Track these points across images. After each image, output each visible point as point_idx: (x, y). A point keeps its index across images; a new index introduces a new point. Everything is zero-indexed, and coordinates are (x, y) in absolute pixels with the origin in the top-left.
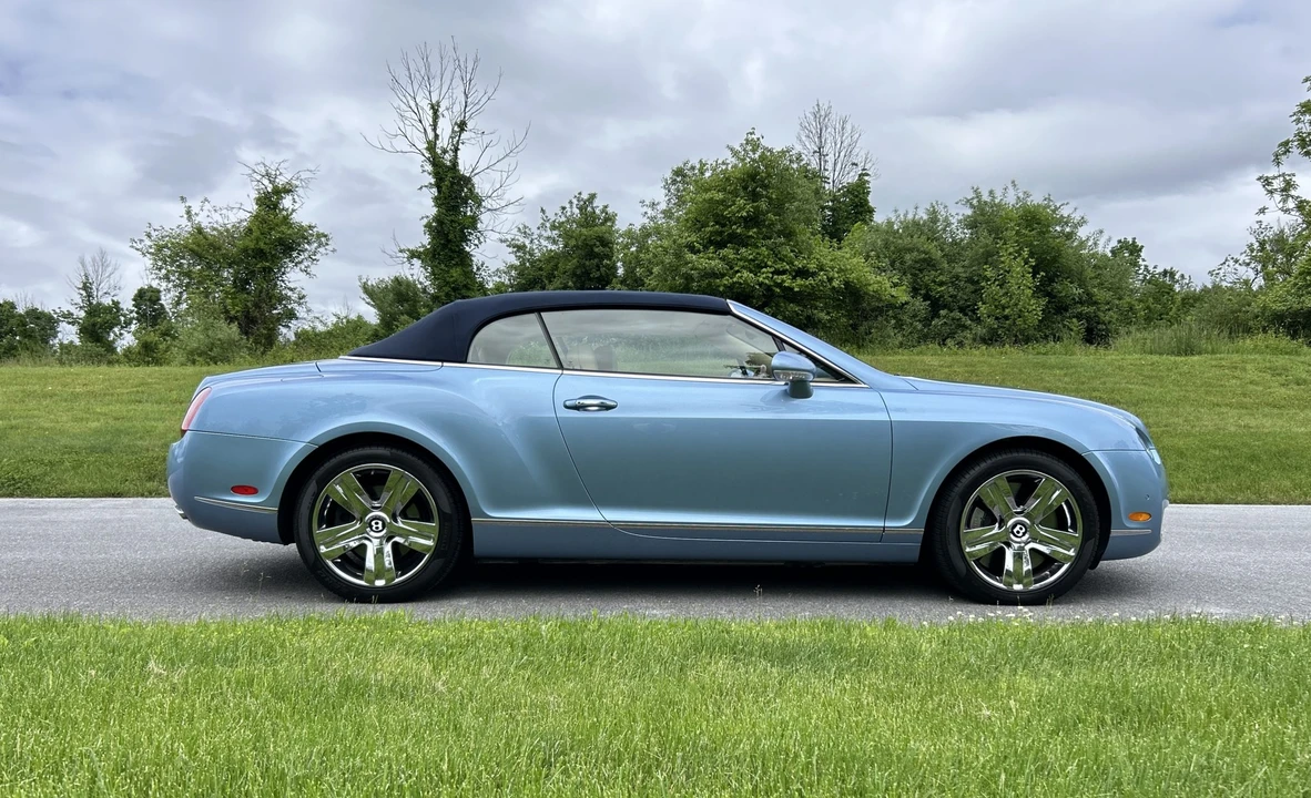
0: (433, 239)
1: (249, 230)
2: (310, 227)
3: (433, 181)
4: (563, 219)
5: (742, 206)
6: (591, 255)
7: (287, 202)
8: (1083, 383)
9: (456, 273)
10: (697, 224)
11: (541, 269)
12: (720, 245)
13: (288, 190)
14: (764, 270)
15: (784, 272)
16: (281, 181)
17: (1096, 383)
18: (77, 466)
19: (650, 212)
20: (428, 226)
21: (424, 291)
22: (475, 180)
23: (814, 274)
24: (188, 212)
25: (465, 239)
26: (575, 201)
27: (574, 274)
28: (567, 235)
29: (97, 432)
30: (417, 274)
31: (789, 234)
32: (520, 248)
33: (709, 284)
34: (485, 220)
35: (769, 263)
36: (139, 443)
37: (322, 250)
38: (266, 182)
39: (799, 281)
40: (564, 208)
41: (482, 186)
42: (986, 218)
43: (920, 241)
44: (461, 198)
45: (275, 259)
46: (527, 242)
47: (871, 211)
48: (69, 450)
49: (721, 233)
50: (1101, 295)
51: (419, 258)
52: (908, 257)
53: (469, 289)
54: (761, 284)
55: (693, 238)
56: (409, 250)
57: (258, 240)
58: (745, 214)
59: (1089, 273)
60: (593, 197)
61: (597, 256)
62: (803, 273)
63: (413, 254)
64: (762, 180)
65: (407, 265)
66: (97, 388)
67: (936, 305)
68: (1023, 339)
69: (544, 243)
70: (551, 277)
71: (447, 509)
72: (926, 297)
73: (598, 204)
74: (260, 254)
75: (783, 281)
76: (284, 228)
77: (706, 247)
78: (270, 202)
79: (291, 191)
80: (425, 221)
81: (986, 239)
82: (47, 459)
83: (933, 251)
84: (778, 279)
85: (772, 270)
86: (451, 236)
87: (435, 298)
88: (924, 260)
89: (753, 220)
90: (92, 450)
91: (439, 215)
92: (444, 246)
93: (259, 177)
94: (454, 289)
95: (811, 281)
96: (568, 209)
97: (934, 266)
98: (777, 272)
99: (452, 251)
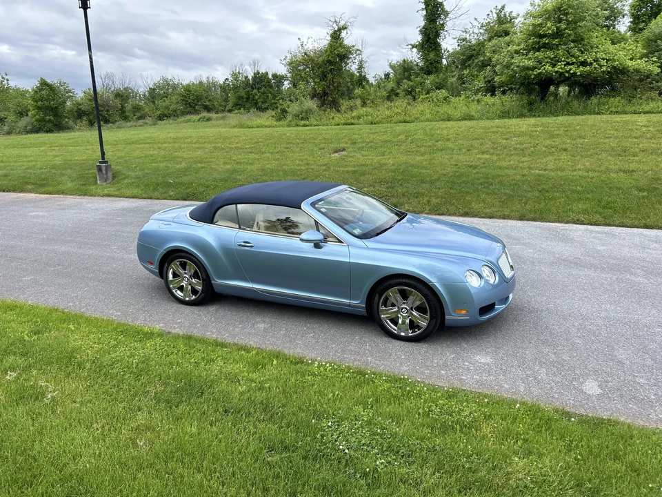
0: (423, 37)
2: (353, 46)
3: (424, 7)
5: (550, 27)
7: (343, 34)
9: (432, 55)
10: (528, 37)
11: (474, 50)
12: (538, 49)
13: (345, 28)
14: (560, 63)
15: (573, 64)
16: (342, 24)
20: (421, 31)
21: (417, 65)
22: (444, 3)
23: (591, 64)
25: (438, 35)
26: (494, 11)
30: (414, 56)
31: (578, 40)
32: (464, 40)
33: (526, 74)
34: (449, 25)
35: (563, 59)
38: (335, 25)
39: (581, 69)
40: (488, 15)
41: (447, 7)
44: (438, 14)
46: (467, 36)
49: (538, 43)
51: (416, 47)
54: (557, 72)
56: (411, 45)
58: (550, 32)
60: (503, 7)
62: (584, 64)
63: (413, 47)
64: (565, 10)
65: (410, 52)
71: (204, 276)
73: (507, 10)
74: (330, 62)
75: (570, 70)
76: (340, 49)
78: (336, 36)
79: (346, 28)
80: (419, 29)
84: (568, 68)
85: (565, 63)
86: (431, 36)
87: (422, 69)
89: (558, 34)
91: (425, 25)
92: (428, 41)
93: (331, 24)
94: (431, 64)
95: (588, 68)
96: (491, 15)
98: (568, 64)
99: (431, 43)
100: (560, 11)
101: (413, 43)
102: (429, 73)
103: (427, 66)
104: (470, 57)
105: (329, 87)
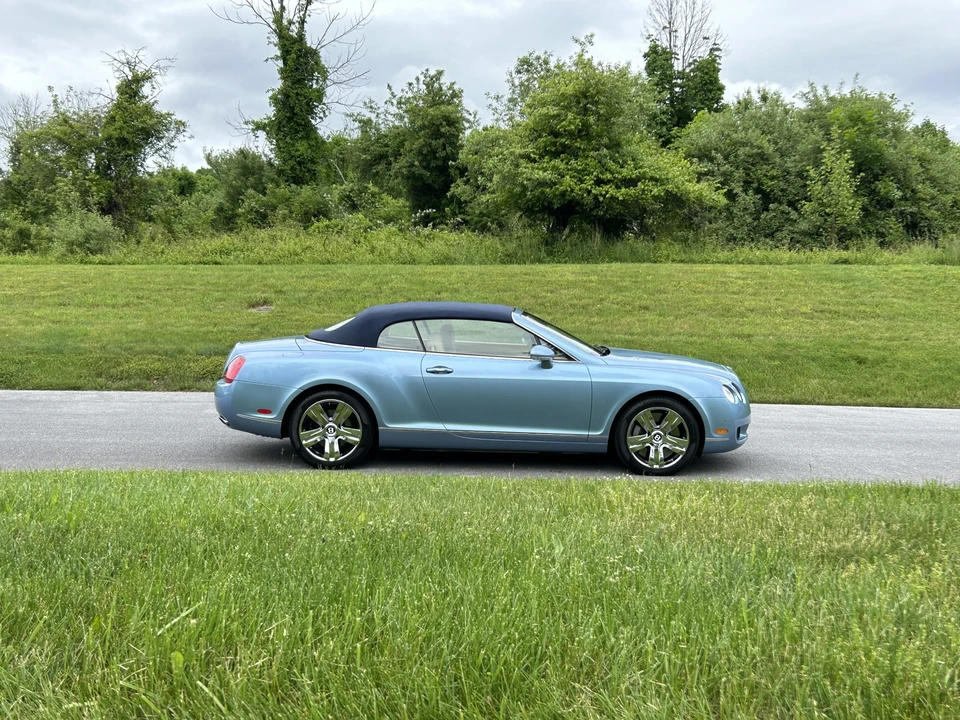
0: (279, 111)
1: (113, 119)
2: (170, 115)
3: (279, 53)
4: (410, 95)
5: (572, 120)
6: (437, 134)
7: (147, 89)
8: (856, 297)
9: (302, 147)
10: (535, 133)
11: (387, 145)
12: (555, 155)
15: (609, 182)
16: (140, 69)
17: (867, 298)
18: (41, 364)
19: (495, 104)
20: (274, 98)
21: (271, 164)
22: (321, 53)
24: (55, 101)
25: (311, 111)
26: (422, 78)
27: (420, 153)
28: (414, 112)
29: (44, 334)
30: (263, 147)
31: (615, 146)
32: (366, 124)
33: (542, 192)
34: (331, 93)
35: (596, 173)
36: (82, 345)
37: (180, 137)
38: (127, 70)
39: (623, 190)
40: (410, 84)
41: (327, 60)
42: (818, 115)
43: (754, 135)
44: (307, 70)
45: (137, 148)
46: (373, 117)
47: (721, 89)
48: (30, 351)
49: (554, 144)
50: (925, 190)
51: (264, 129)
52: (740, 152)
53: (314, 163)
55: (530, 149)
56: (253, 121)
57: (121, 128)
58: (573, 128)
59: (916, 169)
60: (439, 73)
61: (443, 135)
63: (259, 127)
64: (593, 96)
65: (252, 137)
66: (24, 291)
67: (767, 198)
68: (845, 237)
69: (390, 117)
70: (397, 154)
71: (366, 422)
72: (758, 191)
73: (445, 80)
74: (123, 142)
77: (542, 156)
78: (131, 91)
79: (149, 78)
80: (271, 95)
81: (817, 135)
82: (17, 358)
83: (766, 145)
86: (297, 110)
87: (280, 171)
88: (758, 154)
89: (584, 132)
90: (48, 351)
91: (285, 88)
92: (290, 119)
93: (120, 66)
94: (299, 163)
96: (415, 85)
97: (767, 159)
99: (299, 125)
100: (586, 97)
101: (257, 119)
102: (298, 181)
103: (292, 168)
104: (382, 157)
105: (119, 192)
